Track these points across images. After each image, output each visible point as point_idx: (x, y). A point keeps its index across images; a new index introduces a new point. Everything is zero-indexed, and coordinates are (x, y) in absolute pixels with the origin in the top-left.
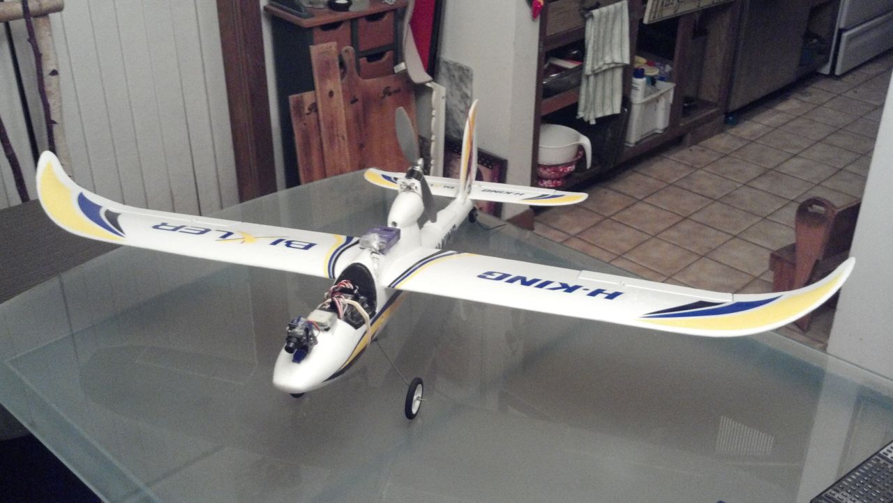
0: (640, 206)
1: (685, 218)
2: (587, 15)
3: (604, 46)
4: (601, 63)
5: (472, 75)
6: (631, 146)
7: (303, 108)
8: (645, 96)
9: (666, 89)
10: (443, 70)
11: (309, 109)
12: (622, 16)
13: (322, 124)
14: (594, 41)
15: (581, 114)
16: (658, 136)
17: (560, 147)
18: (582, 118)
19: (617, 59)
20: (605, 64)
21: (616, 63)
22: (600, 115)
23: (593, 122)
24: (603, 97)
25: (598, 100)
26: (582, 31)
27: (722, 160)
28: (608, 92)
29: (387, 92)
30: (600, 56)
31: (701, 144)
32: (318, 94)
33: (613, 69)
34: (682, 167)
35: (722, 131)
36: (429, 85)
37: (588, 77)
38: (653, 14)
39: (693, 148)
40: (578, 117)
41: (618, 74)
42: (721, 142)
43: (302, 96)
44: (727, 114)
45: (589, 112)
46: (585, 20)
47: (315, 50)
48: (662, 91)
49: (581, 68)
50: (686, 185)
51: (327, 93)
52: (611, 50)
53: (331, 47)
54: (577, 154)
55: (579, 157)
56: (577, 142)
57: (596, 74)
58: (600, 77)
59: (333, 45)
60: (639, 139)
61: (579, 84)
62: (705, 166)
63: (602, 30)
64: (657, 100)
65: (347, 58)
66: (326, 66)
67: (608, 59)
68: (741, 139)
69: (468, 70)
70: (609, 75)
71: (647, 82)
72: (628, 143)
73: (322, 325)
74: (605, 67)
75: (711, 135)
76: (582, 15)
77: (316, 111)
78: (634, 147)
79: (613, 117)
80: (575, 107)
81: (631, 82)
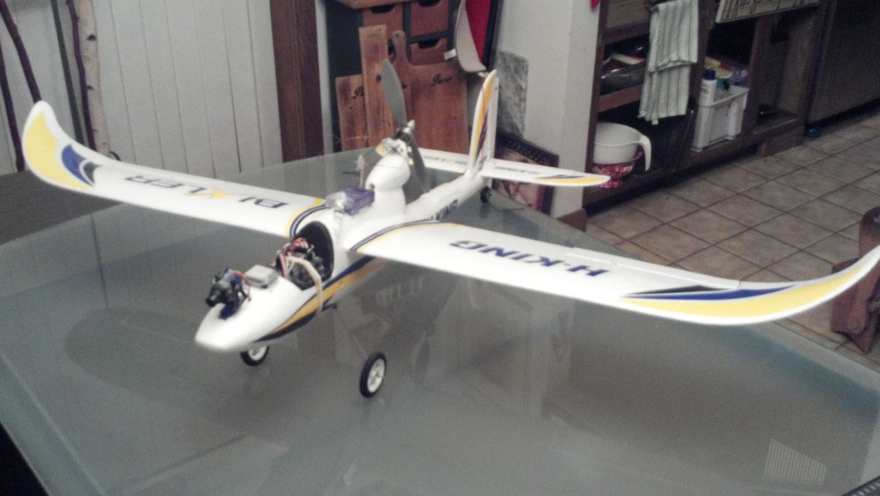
0: (703, 214)
1: (749, 229)
2: (652, 9)
3: (669, 44)
4: (666, 60)
5: (527, 67)
6: (699, 151)
7: (350, 90)
8: (715, 100)
9: (740, 94)
10: (499, 61)
11: (355, 92)
12: (691, 11)
13: (368, 108)
14: (659, 37)
15: (643, 113)
16: (729, 142)
17: (617, 145)
18: (643, 119)
19: (684, 57)
20: (670, 61)
21: (683, 61)
22: (663, 115)
23: (655, 122)
24: (668, 96)
25: (662, 101)
26: (647, 25)
27: (799, 172)
28: (673, 90)
29: (437, 80)
30: (665, 52)
31: (777, 155)
32: (365, 77)
33: (680, 67)
34: (752, 177)
35: (799, 143)
36: (481, 74)
37: (651, 74)
38: (726, 13)
39: (768, 158)
40: (639, 117)
41: (685, 73)
42: (798, 154)
43: (348, 79)
44: (808, 126)
45: (652, 111)
46: (650, 14)
47: (364, 32)
48: (734, 96)
49: (644, 65)
50: (754, 195)
51: (375, 77)
52: (678, 49)
53: (380, 30)
54: (636, 155)
55: (638, 157)
56: (636, 142)
57: (660, 72)
58: (665, 76)
59: (382, 28)
60: (707, 144)
61: (641, 82)
62: (779, 177)
63: (668, 26)
64: (729, 104)
65: (396, 42)
66: (375, 49)
67: (674, 57)
68: (821, 152)
69: (523, 61)
70: (675, 74)
71: (718, 86)
72: (696, 148)
73: (258, 281)
74: (670, 65)
75: (788, 146)
76: (648, 9)
77: (363, 94)
78: (700, 153)
79: (678, 119)
80: (636, 106)
81: (700, 83)
